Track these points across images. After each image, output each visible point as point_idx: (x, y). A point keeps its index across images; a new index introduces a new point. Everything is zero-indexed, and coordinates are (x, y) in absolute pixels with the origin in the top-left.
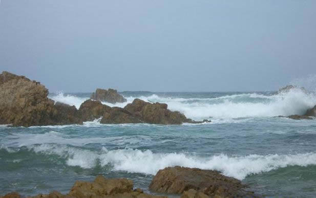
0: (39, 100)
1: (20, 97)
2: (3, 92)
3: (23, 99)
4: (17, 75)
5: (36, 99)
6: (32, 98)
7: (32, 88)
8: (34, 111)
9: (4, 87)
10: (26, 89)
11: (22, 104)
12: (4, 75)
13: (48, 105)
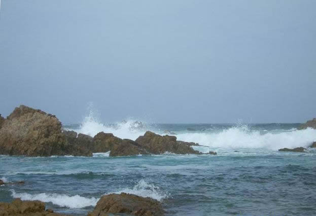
0: (52, 132)
1: (34, 130)
2: (19, 125)
3: (37, 132)
4: (34, 108)
5: (49, 131)
6: (45, 130)
7: (46, 121)
8: (46, 143)
9: (19, 120)
10: (40, 122)
11: (36, 136)
12: (21, 109)
13: (59, 137)
